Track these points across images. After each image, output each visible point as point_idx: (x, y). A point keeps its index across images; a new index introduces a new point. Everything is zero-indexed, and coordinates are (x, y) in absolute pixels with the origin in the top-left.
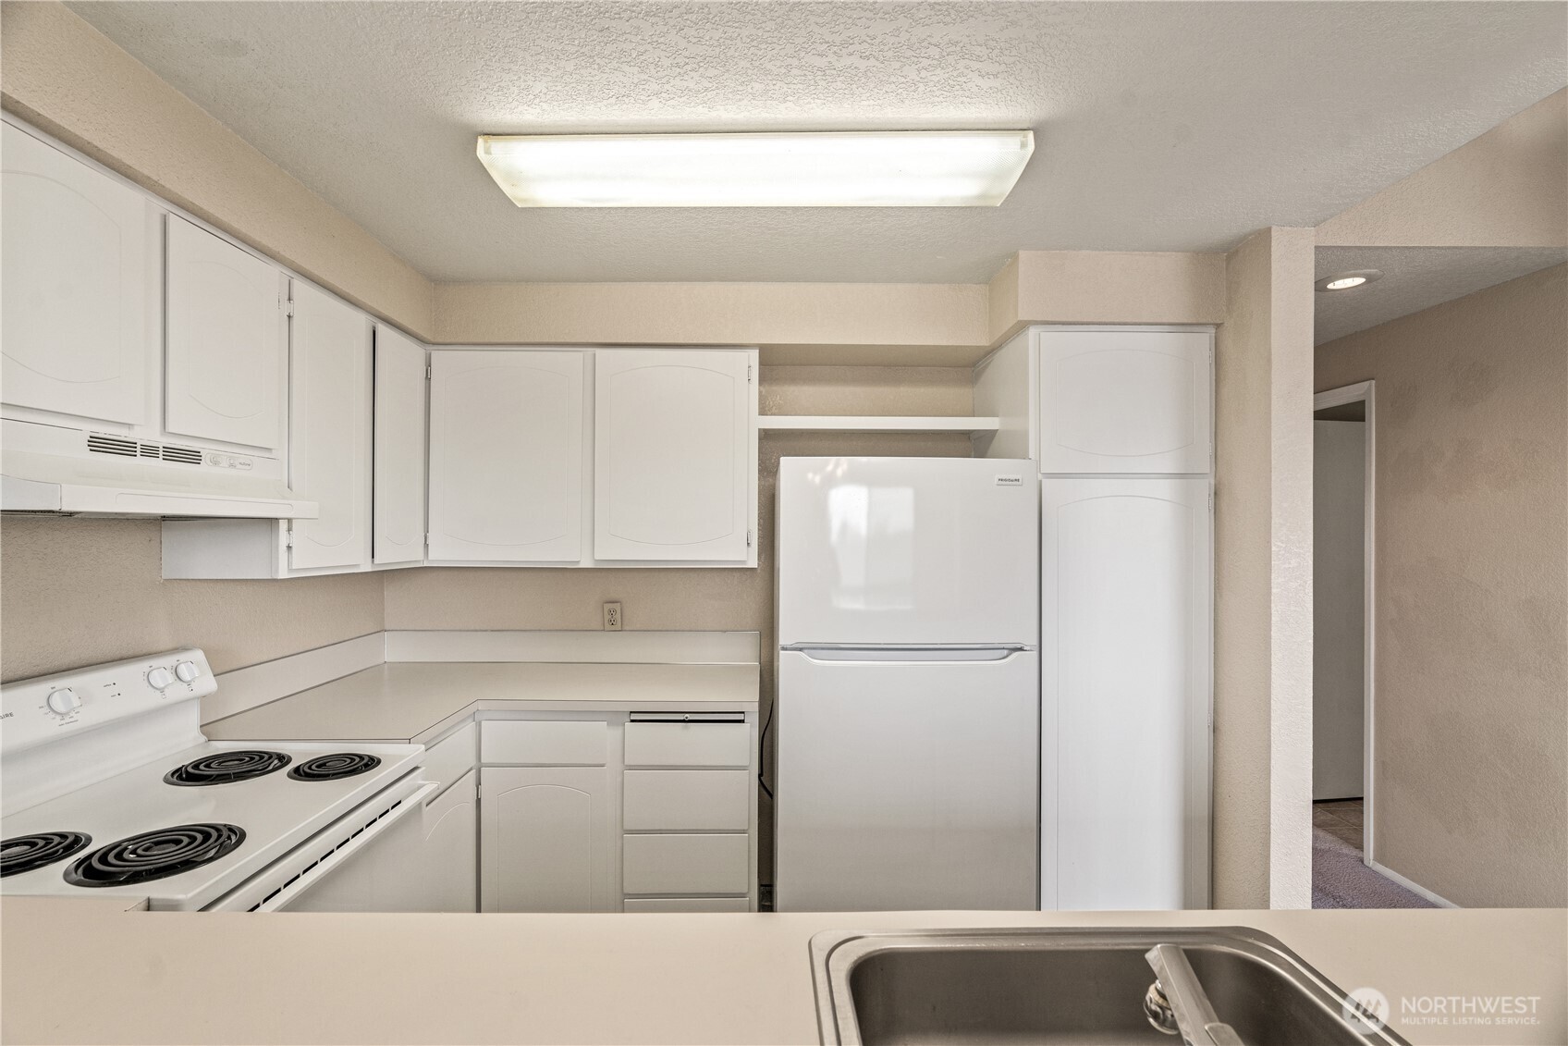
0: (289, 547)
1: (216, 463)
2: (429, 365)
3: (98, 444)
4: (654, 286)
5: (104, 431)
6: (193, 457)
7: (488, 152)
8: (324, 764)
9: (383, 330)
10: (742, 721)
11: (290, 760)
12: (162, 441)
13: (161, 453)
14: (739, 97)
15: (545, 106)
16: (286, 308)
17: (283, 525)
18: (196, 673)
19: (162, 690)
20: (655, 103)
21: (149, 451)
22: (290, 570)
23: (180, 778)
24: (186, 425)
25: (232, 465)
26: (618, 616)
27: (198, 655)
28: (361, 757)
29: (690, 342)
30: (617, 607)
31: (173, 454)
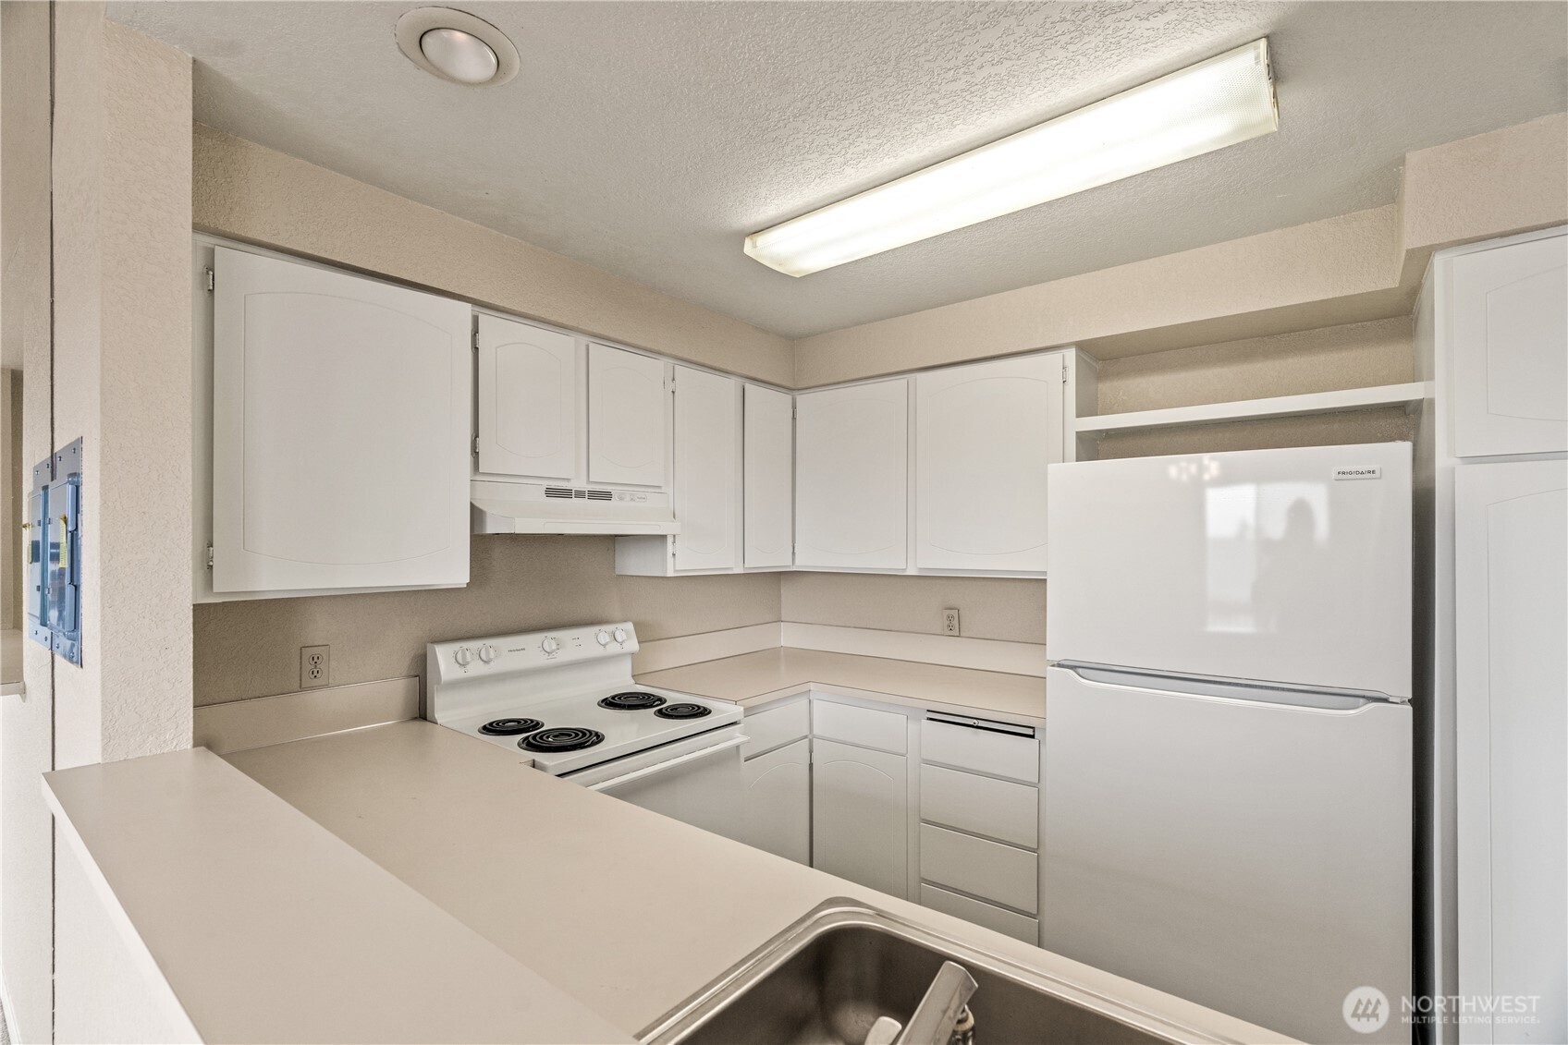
0: (674, 555)
1: (621, 499)
2: (794, 407)
3: (551, 492)
4: (965, 304)
5: (554, 484)
6: (606, 496)
7: (755, 246)
8: (676, 709)
9: (750, 387)
10: (1033, 737)
11: (665, 701)
12: (586, 487)
13: (587, 495)
14: (911, 140)
15: (776, 202)
16: (670, 387)
17: (670, 540)
18: (625, 637)
19: (604, 646)
20: (849, 170)
21: (580, 494)
22: (675, 571)
23: (606, 704)
24: (601, 476)
25: (632, 499)
26: (955, 622)
27: (630, 626)
28: (699, 707)
29: (1000, 353)
30: (955, 613)
31: (594, 495)
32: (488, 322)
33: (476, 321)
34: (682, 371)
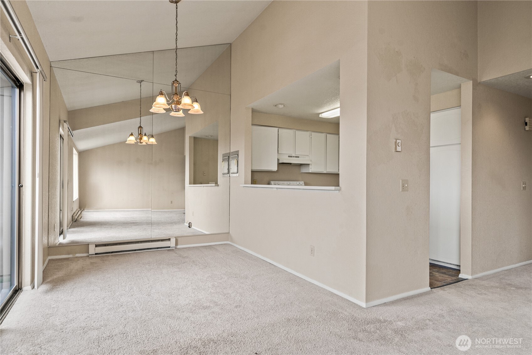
0: (311, 168)
1: (301, 157)
3: (289, 156)
6: (298, 157)
7: (321, 115)
9: (328, 135)
12: (295, 156)
16: (310, 136)
17: (310, 165)
21: (294, 157)
22: (311, 171)
24: (297, 154)
25: (303, 158)
27: (303, 182)
31: (296, 157)
32: (280, 130)
33: (278, 129)
34: (313, 133)
